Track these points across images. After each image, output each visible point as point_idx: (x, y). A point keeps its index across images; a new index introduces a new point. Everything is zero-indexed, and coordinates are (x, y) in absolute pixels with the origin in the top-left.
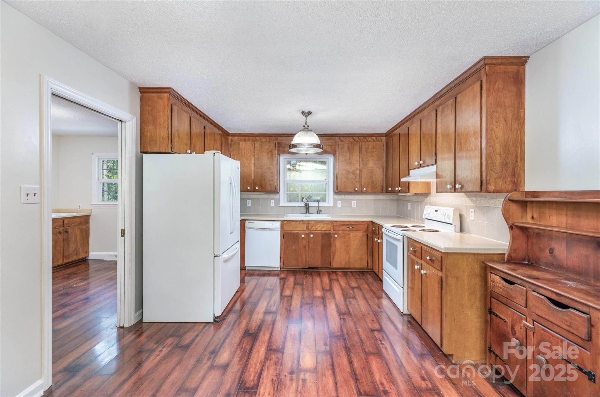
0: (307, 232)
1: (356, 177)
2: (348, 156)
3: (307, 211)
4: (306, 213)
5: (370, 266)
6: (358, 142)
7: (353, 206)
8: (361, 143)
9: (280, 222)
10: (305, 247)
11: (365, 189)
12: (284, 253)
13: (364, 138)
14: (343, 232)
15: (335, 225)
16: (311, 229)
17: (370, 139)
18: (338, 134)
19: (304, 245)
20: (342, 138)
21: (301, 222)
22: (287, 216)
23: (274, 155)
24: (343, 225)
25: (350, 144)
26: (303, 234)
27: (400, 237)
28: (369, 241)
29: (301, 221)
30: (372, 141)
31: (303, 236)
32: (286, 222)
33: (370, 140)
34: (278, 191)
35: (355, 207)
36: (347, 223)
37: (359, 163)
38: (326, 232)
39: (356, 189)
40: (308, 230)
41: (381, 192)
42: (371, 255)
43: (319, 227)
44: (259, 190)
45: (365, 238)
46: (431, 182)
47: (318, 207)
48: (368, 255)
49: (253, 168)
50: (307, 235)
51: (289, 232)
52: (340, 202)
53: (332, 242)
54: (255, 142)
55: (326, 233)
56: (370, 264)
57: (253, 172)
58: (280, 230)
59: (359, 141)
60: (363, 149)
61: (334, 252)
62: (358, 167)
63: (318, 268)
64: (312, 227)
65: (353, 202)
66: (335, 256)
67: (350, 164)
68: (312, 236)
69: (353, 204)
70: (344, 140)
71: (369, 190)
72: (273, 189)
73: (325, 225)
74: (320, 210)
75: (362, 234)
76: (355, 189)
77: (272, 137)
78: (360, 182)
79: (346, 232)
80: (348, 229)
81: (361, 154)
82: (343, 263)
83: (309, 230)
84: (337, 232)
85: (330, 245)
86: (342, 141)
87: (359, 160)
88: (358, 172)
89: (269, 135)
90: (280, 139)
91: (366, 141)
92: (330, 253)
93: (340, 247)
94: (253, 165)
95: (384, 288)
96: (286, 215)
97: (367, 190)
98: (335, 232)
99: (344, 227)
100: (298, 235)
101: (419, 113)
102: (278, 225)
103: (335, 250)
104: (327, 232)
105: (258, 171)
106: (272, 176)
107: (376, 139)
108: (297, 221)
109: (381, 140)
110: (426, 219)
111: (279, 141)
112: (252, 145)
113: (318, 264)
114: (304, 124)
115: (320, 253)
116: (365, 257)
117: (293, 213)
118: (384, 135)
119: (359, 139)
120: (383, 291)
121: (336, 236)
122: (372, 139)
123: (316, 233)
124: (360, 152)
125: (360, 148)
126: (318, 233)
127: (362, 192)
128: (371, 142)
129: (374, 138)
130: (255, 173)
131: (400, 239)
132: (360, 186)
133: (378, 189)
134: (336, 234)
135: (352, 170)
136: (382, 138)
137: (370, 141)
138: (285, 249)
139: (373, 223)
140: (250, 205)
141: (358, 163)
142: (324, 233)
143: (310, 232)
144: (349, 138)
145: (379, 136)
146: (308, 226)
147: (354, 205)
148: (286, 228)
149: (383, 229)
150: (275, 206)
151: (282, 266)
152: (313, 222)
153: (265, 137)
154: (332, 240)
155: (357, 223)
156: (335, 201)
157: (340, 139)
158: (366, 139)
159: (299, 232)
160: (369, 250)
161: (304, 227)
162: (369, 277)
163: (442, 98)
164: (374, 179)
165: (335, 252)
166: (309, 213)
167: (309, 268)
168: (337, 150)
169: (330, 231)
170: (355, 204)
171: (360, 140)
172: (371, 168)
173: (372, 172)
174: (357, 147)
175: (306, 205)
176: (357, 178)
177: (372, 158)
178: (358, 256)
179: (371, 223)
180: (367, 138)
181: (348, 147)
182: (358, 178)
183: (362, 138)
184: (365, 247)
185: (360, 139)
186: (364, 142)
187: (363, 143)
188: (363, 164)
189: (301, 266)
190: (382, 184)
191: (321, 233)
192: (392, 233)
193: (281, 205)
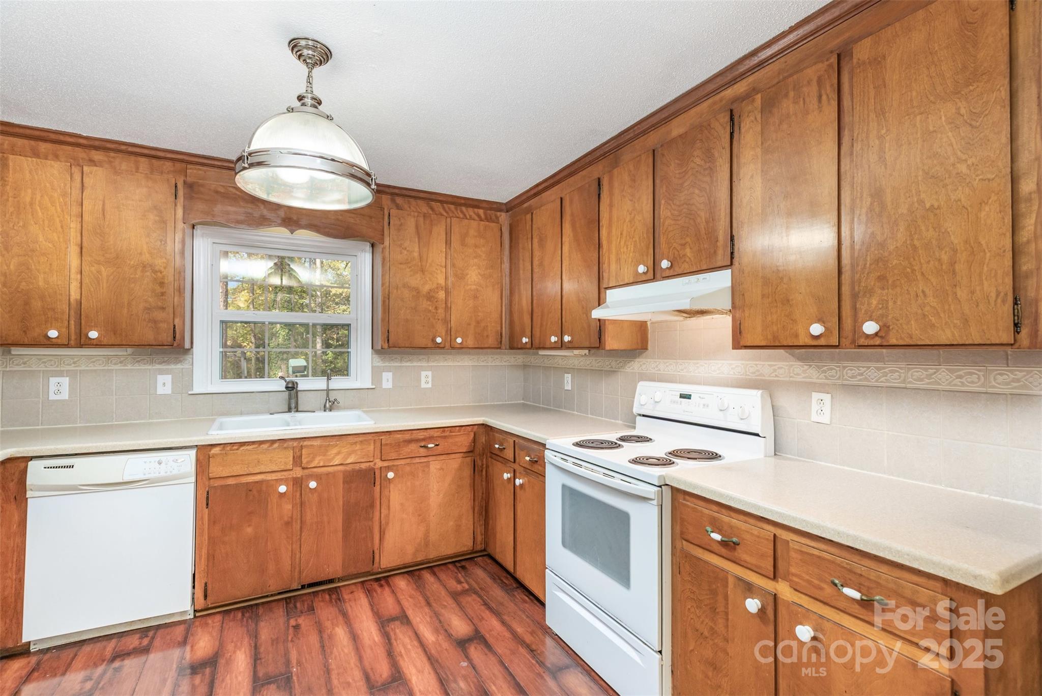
0: (298, 473)
1: (436, 308)
2: (417, 249)
3: (293, 405)
4: (290, 410)
5: (479, 543)
6: (442, 215)
7: (423, 385)
8: (449, 220)
9: (193, 453)
10: (288, 524)
11: (459, 340)
12: (211, 557)
13: (456, 209)
14: (408, 461)
15: (386, 444)
16: (308, 462)
17: (472, 213)
18: (389, 187)
19: (286, 519)
20: (399, 200)
21: (276, 445)
22: (221, 428)
23: (170, 225)
24: (410, 441)
25: (421, 219)
26: (284, 481)
27: (650, 491)
28: (477, 477)
29: (273, 442)
30: (476, 218)
31: (282, 489)
32: (216, 450)
33: (470, 216)
34: (187, 345)
35: (430, 385)
36: (421, 435)
37: (444, 270)
38: (357, 467)
39: (439, 340)
40: (299, 469)
41: (497, 348)
42: (481, 514)
43: (339, 453)
44: (105, 342)
45: (467, 472)
46: (649, 323)
47: (328, 391)
48: (476, 515)
49: (74, 261)
50: (299, 483)
51: (231, 482)
52: (390, 374)
53: (377, 495)
54: (85, 168)
55: (360, 471)
56: (479, 538)
57: (75, 277)
58: (193, 479)
59: (445, 214)
60: (455, 238)
61: (383, 522)
62: (442, 281)
63: (331, 581)
64: (314, 458)
65: (423, 374)
66: (387, 536)
67: (423, 271)
68: (313, 484)
69: (423, 380)
70: (406, 206)
71: (470, 342)
72: (166, 337)
73: (358, 447)
74: (332, 399)
75: (459, 460)
76: (434, 340)
77: (162, 162)
78: (446, 321)
79: (417, 460)
80: (423, 451)
81: (450, 249)
82: (410, 550)
83: (303, 468)
84: (390, 463)
85: (372, 505)
86: (398, 207)
87: (444, 264)
88: (442, 295)
89: (146, 151)
90: (192, 171)
91: (461, 216)
92: (371, 530)
93: (402, 504)
94: (73, 250)
95: (549, 622)
96: (217, 423)
97: (465, 343)
98: (386, 464)
99: (413, 447)
100: (264, 488)
101: (655, 127)
102: (187, 461)
103: (388, 516)
104: (363, 466)
105: (99, 272)
106: (163, 294)
107: (485, 214)
108: (261, 443)
109: (497, 218)
110: (640, 415)
111: (189, 180)
112: (71, 175)
113: (334, 566)
114: (302, 90)
115: (340, 534)
116: (467, 522)
117: (241, 414)
118: (504, 207)
119: (444, 208)
120: (548, 631)
121: (391, 475)
122: (474, 213)
123: (328, 474)
124: (448, 243)
125: (448, 233)
126: (334, 474)
127: (453, 348)
128: (474, 220)
129: (481, 212)
130: (86, 281)
131: (652, 497)
132: (449, 331)
133: (491, 341)
134: (389, 469)
135: (427, 288)
136: (499, 214)
137: (471, 218)
138: (212, 541)
139: (486, 427)
140: (65, 395)
141: (441, 272)
142: (354, 471)
143: (306, 471)
144: (420, 202)
145: (491, 209)
146: (301, 456)
147: (427, 382)
148: (216, 470)
149: (547, 452)
150: (173, 392)
151: (201, 603)
152: (316, 443)
153: (133, 158)
154: (377, 488)
155: (447, 434)
156: (376, 374)
157: (393, 201)
158: (462, 212)
159: (269, 477)
160: (477, 503)
161: (285, 459)
162: (479, 573)
163: (763, 72)
164: (480, 314)
165: (387, 524)
166: (297, 411)
167: (303, 587)
168: (386, 232)
169: (372, 464)
170: (430, 379)
171: (447, 212)
172: (473, 287)
173: (475, 297)
174: (439, 231)
175: (291, 388)
176: (439, 311)
177: (476, 260)
178: (451, 523)
179: (482, 430)
180: (464, 209)
181: (417, 227)
182: (441, 311)
183: (452, 207)
184: (467, 494)
185: (447, 209)
186: (458, 217)
187: (454, 220)
188: (456, 275)
189: (274, 585)
190: (499, 328)
191: (345, 472)
192: (598, 472)
193: (196, 391)
